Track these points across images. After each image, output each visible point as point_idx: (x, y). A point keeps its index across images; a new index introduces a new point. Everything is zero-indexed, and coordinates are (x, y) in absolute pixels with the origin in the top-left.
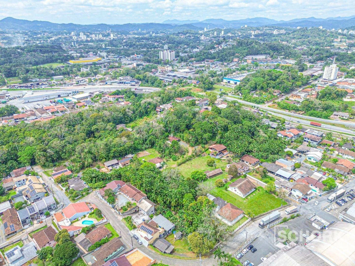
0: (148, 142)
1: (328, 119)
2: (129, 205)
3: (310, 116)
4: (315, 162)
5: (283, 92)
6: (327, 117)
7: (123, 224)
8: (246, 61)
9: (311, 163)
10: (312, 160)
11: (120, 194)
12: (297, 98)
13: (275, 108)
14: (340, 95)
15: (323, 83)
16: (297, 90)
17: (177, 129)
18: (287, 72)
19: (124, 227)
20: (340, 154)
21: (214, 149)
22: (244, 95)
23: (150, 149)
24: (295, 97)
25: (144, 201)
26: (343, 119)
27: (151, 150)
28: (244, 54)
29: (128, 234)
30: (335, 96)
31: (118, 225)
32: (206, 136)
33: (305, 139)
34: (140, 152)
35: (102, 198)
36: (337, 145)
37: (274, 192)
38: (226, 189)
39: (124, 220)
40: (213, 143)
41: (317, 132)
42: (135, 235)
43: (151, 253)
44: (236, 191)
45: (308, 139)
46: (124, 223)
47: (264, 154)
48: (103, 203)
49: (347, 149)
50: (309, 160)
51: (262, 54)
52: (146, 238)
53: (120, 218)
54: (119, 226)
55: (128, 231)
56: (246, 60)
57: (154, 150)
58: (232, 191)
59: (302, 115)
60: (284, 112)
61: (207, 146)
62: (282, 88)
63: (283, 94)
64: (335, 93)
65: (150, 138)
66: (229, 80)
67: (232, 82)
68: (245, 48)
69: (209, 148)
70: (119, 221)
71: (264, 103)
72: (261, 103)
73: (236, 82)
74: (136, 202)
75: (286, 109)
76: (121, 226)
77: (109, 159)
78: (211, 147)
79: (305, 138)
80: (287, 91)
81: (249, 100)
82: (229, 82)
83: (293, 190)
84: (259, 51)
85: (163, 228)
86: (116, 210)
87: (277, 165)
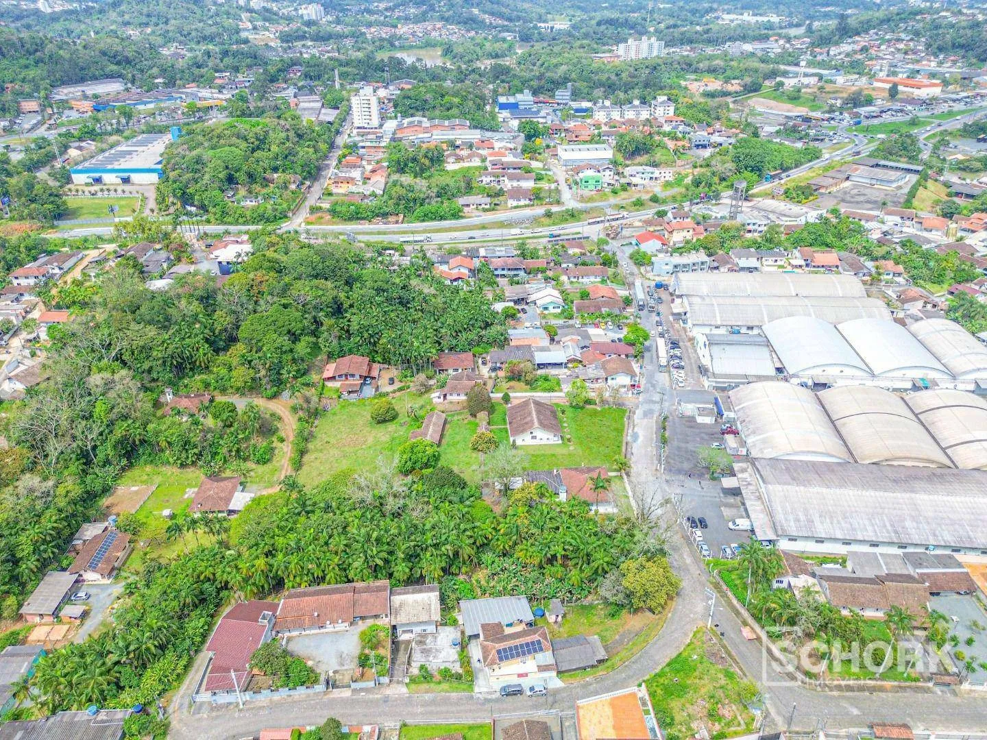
0: (106, 450)
1: (462, 217)
2: (371, 641)
3: (423, 221)
4: (559, 311)
5: (305, 179)
6: (456, 215)
7: (427, 697)
8: (65, 105)
9: (556, 316)
10: (552, 310)
11: (289, 640)
12: (350, 185)
13: (328, 223)
14: (436, 158)
15: (373, 136)
16: (328, 166)
17: (182, 366)
18: (276, 120)
19: (446, 701)
20: (572, 279)
21: (340, 376)
22: (218, 210)
23: (129, 474)
24: (345, 186)
25: (397, 599)
26: (485, 210)
27: (135, 472)
28: (45, 84)
29: (483, 704)
30: (427, 162)
31: (420, 710)
32: (302, 348)
33: (496, 273)
34: (105, 502)
35: (248, 696)
36: (552, 264)
37: (588, 402)
38: (514, 446)
39: (413, 686)
40: (321, 361)
41: (503, 249)
42: (503, 689)
44: (534, 438)
45: (503, 269)
46: (426, 693)
47: (472, 336)
48: (273, 706)
49: (570, 265)
50: (546, 312)
51: (95, 78)
52: (542, 668)
53: (398, 690)
54: (429, 709)
55: (472, 697)
56: (67, 101)
57: (148, 468)
58: (524, 443)
59: (404, 225)
60: (360, 227)
61: (314, 377)
62: (299, 170)
63: (308, 183)
64: (426, 157)
65: (119, 432)
66: (97, 175)
67: (109, 178)
68: (23, 61)
69: (325, 380)
70: (408, 701)
71: (286, 217)
72: (280, 218)
73: (125, 175)
74: (370, 622)
75: (358, 219)
76: (433, 702)
77: (23, 585)
78: (327, 374)
79: (496, 269)
80: (313, 173)
81: (241, 220)
82: (98, 181)
83: (609, 378)
84: (82, 69)
85: (521, 621)
86: (354, 685)
87: (517, 347)
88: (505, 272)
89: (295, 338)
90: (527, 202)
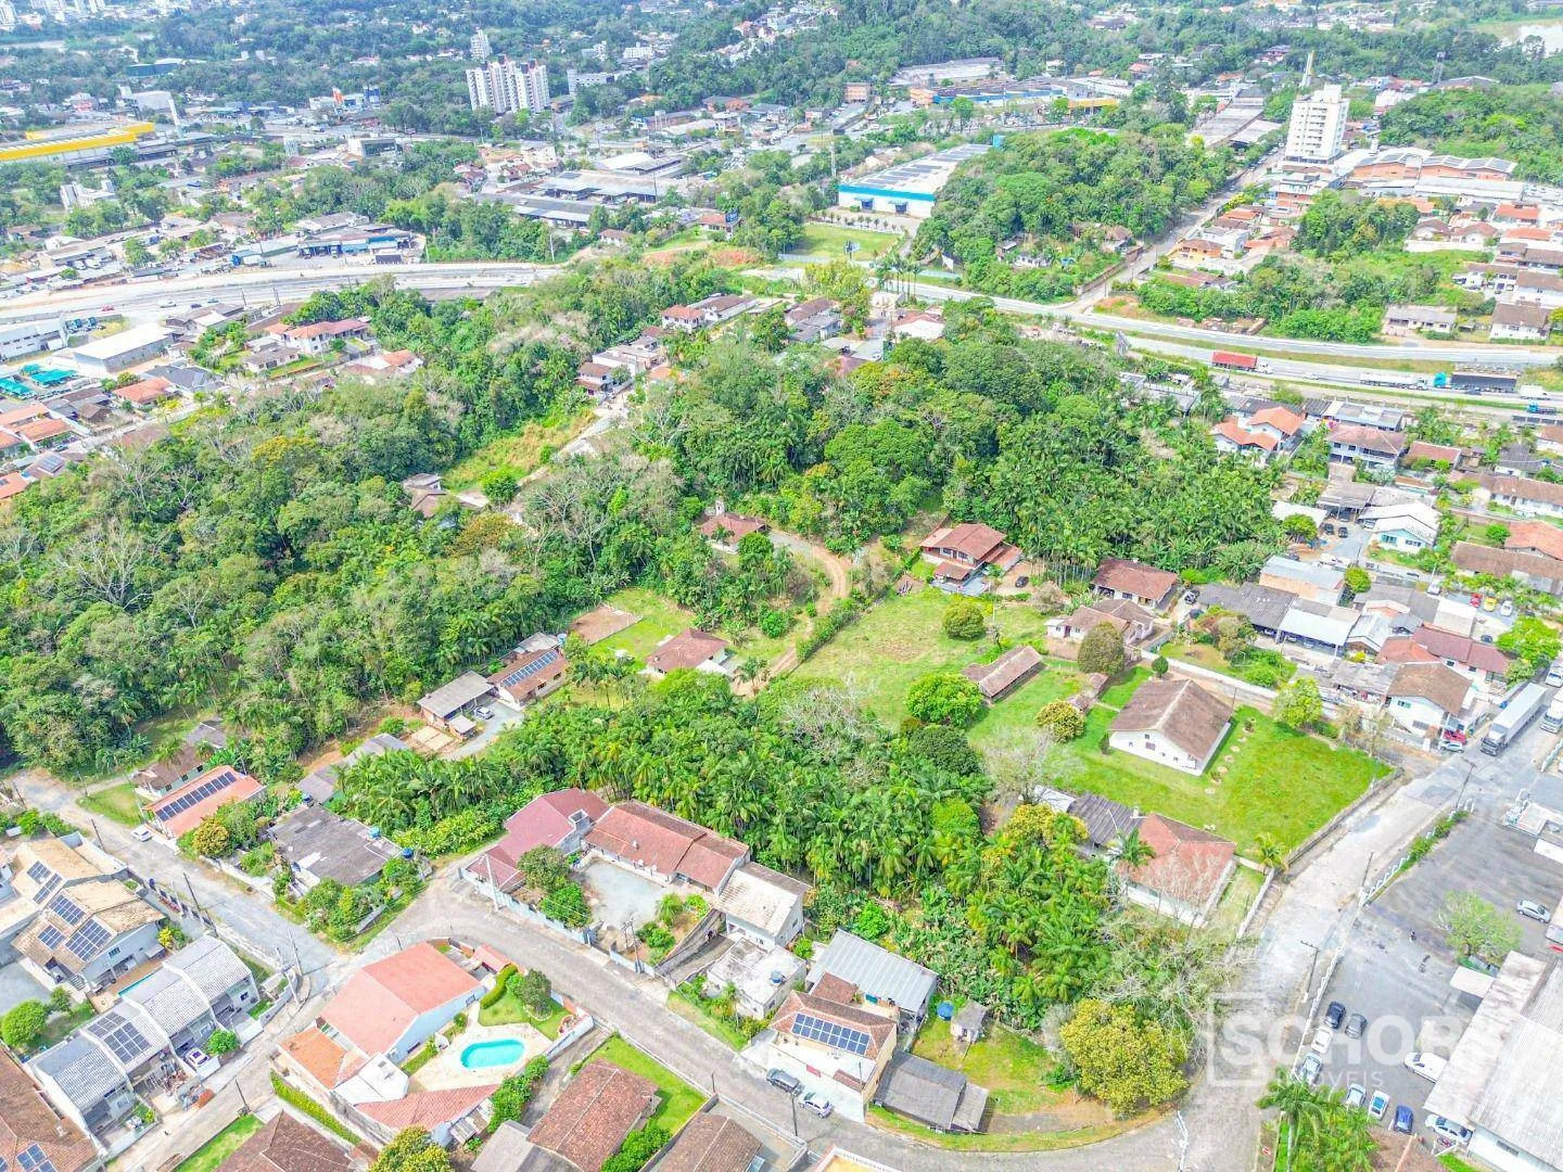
0: (609, 555)
1: (1375, 341)
2: (675, 913)
3: (1295, 336)
4: (1415, 550)
5: (1139, 237)
6: (1365, 336)
7: (682, 1023)
8: (902, 94)
9: (1403, 559)
10: (1401, 546)
11: (595, 861)
12: (1207, 256)
13: (1130, 314)
14: (1392, 227)
15: (1300, 176)
16: (1194, 220)
17: (745, 475)
18: (1139, 135)
19: (696, 1042)
20: (1500, 500)
21: (947, 550)
22: (974, 267)
23: (626, 593)
24: (1198, 256)
25: (741, 877)
26: (1433, 336)
27: (631, 595)
28: (891, 62)
29: (734, 1075)
30: (1370, 232)
31: (658, 1031)
32: (901, 493)
33: (1336, 451)
34: (580, 616)
35: (506, 900)
36: (1475, 462)
37: (1320, 726)
38: (1104, 747)
39: (676, 1000)
40: (937, 520)
41: (1379, 410)
42: (776, 1072)
43: (898, 1152)
44: (1149, 746)
45: (1352, 448)
46: (687, 1017)
47: (1195, 547)
48: (525, 928)
49: (1517, 472)
50: (1387, 546)
51: (964, 56)
52: (841, 1076)
53: (656, 993)
54: (670, 1038)
55: (729, 1058)
56: (905, 89)
57: (649, 594)
58: (1126, 748)
59: (1256, 338)
60: (1177, 328)
61: (908, 541)
62: (1133, 219)
63: (1140, 244)
64: (1371, 221)
65: (625, 533)
66: (867, 197)
67: (881, 203)
68: (882, 29)
69: (922, 549)
70: (656, 1013)
71: (1070, 293)
72: (1061, 295)
73: (901, 201)
74: (697, 890)
75: (1181, 314)
76: (680, 1034)
77: (439, 674)
78: (930, 542)
79: (1338, 445)
80: (1157, 227)
81: (1001, 289)
82: (867, 205)
83: (1395, 701)
84: (952, 41)
85: (892, 1003)
86: (614, 956)
87: (1267, 591)
88: (1355, 455)
89: (896, 473)
90: (1534, 335)
